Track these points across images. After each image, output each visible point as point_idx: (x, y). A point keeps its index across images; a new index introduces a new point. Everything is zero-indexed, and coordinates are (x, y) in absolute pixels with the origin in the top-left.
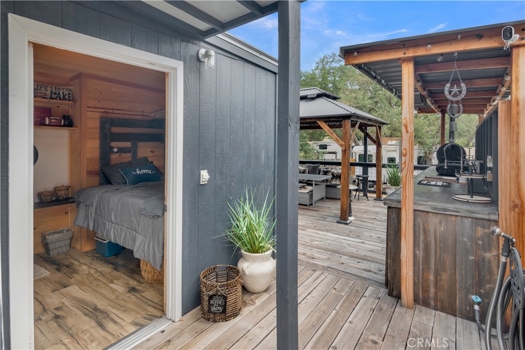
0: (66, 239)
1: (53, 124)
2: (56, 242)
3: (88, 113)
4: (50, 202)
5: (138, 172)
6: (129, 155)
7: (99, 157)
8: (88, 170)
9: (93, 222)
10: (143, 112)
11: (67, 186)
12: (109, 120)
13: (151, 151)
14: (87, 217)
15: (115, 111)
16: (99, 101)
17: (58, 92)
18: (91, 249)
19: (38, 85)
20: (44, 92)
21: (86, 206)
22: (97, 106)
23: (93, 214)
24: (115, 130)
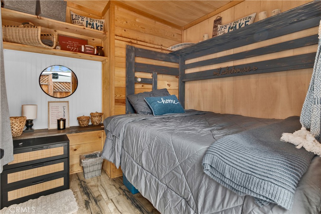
0: (99, 164)
1: (87, 51)
2: (90, 166)
3: (116, 41)
4: (87, 127)
5: (163, 101)
6: (150, 87)
7: (125, 87)
8: (116, 98)
9: (120, 159)
10: (162, 45)
11: (100, 113)
12: (134, 49)
13: (168, 84)
14: (113, 150)
15: (139, 42)
16: (125, 30)
17: (92, 23)
18: (119, 176)
19: (76, 15)
20: (81, 22)
21: (113, 136)
22: (124, 36)
23: (120, 148)
24: (139, 60)
